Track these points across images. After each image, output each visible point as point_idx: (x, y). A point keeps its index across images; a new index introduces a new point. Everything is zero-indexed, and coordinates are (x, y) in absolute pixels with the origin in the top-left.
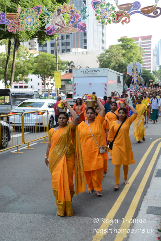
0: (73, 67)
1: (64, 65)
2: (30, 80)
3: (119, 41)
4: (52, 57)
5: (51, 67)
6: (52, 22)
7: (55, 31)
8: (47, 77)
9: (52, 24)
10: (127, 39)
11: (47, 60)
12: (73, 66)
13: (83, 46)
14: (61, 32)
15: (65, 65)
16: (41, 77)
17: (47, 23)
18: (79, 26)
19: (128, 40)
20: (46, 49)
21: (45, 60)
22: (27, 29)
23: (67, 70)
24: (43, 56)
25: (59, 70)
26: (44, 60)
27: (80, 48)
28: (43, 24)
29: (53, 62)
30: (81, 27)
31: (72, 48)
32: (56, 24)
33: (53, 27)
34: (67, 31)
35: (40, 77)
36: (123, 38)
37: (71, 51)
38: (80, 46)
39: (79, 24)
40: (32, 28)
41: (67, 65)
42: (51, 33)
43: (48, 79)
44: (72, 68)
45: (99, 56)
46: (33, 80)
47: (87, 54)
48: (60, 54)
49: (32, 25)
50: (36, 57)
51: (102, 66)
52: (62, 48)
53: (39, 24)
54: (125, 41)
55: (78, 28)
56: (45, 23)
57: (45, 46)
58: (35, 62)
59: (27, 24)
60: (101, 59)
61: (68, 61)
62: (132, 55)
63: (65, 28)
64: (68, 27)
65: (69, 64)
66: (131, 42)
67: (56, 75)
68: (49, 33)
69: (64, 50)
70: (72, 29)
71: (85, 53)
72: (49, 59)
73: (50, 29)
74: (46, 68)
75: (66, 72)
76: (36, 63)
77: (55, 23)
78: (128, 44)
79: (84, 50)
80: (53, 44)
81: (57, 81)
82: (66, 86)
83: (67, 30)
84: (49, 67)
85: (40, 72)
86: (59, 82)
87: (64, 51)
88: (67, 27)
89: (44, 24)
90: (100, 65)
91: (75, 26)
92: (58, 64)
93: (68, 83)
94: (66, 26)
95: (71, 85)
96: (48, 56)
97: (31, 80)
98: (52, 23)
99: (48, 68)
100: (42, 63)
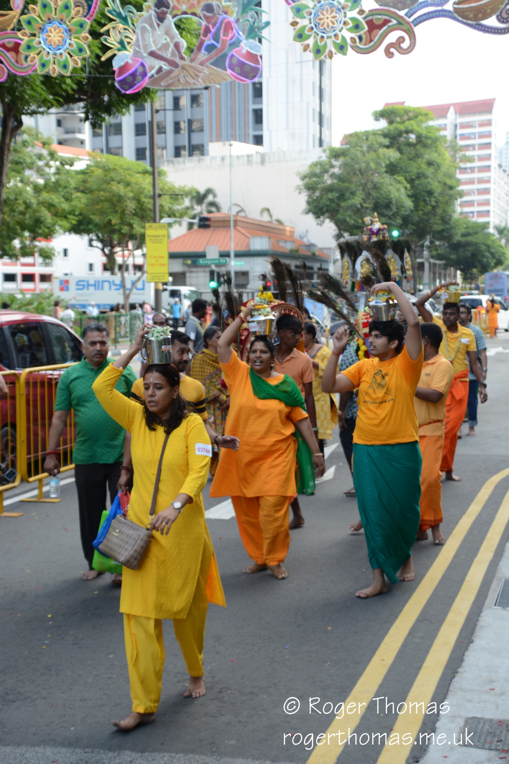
0: (213, 209)
1: (181, 200)
2: (62, 254)
3: (377, 119)
4: (139, 173)
5: (135, 210)
6: (139, 46)
7: (147, 79)
8: (119, 244)
9: (136, 53)
10: (407, 111)
11: (119, 183)
12: (212, 204)
13: (252, 133)
14: (169, 82)
15: (187, 202)
16: (100, 245)
17: (119, 50)
18: (234, 61)
19: (411, 114)
20: (119, 145)
21: (113, 180)
22: (46, 70)
23: (194, 217)
24: (106, 170)
25: (161, 218)
26: (109, 183)
27: (240, 141)
28: (104, 53)
29: (141, 192)
30: (242, 64)
31: (211, 141)
32: (153, 54)
33: (142, 65)
34: (191, 81)
35: (95, 243)
36: (390, 107)
37: (208, 150)
38: (240, 135)
39: (233, 56)
40: (65, 67)
41: (194, 200)
42: (135, 85)
43: (126, 253)
44: (210, 212)
45: (305, 169)
46: (69, 253)
47: (263, 162)
48: (168, 161)
49: (65, 55)
50: (83, 172)
51: (315, 207)
52: (175, 140)
53: (91, 51)
54: (398, 119)
55: (232, 68)
56: (110, 48)
57: (116, 134)
58: (77, 189)
59: (48, 53)
60: (314, 182)
61: (195, 189)
62: (424, 166)
63: (183, 68)
64: (193, 64)
65: (200, 198)
66: (422, 122)
67: (153, 236)
68: (126, 87)
69: (185, 147)
70: (207, 73)
71: (257, 159)
72: (129, 178)
73: (130, 72)
74: (116, 212)
75: (191, 225)
76: (83, 192)
77: (149, 50)
78: (410, 128)
79: (252, 149)
80: (144, 125)
81: (155, 257)
82: (188, 275)
83: (191, 76)
84: (126, 206)
85: (96, 225)
86: (161, 261)
87: (183, 152)
88: (189, 66)
89: (109, 54)
90: (308, 203)
91: (219, 63)
92: (160, 196)
93: (195, 265)
94: (187, 62)
95: (204, 272)
96: (125, 167)
97: (65, 252)
98: (137, 49)
99: (123, 212)
100: (102, 193)
